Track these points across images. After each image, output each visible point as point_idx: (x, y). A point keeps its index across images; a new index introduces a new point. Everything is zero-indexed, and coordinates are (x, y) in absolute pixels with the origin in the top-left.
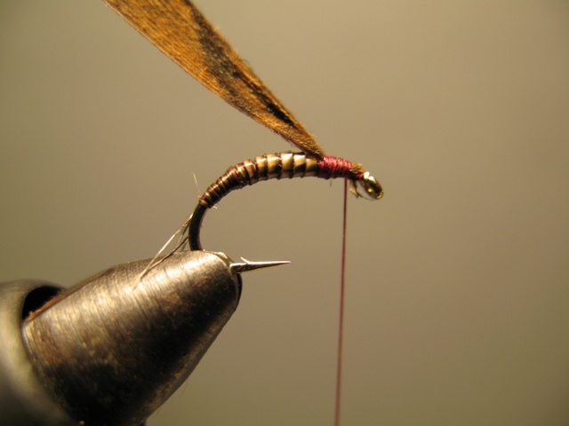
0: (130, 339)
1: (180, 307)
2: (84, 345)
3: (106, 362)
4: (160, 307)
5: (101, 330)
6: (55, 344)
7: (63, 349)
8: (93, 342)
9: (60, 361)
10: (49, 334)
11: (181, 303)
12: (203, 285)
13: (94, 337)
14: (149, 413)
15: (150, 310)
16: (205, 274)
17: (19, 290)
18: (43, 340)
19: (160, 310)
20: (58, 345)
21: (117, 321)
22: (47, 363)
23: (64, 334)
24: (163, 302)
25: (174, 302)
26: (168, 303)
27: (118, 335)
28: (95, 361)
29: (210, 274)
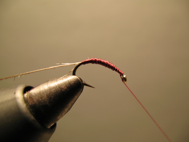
0: (53, 98)
1: (66, 90)
2: (41, 99)
3: (46, 104)
4: (61, 90)
5: (45, 95)
6: (33, 99)
7: (35, 100)
8: (43, 98)
9: (34, 103)
10: (31, 96)
11: (67, 89)
12: (73, 84)
13: (43, 97)
14: (58, 120)
15: (59, 91)
16: (73, 81)
17: (23, 86)
18: (30, 98)
19: (61, 91)
20: (34, 99)
21: (49, 93)
22: (30, 104)
23: (35, 96)
24: (62, 88)
25: (65, 89)
26: (63, 89)
27: (50, 97)
28: (43, 104)
29: (75, 81)
